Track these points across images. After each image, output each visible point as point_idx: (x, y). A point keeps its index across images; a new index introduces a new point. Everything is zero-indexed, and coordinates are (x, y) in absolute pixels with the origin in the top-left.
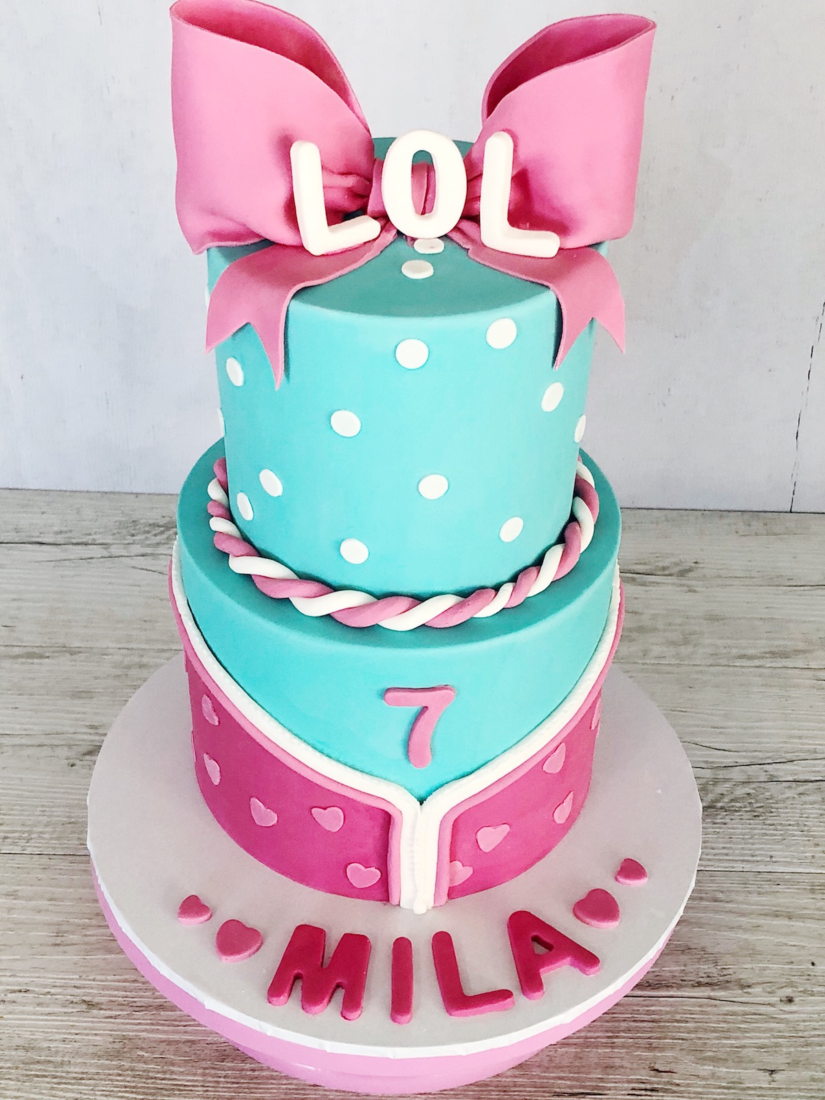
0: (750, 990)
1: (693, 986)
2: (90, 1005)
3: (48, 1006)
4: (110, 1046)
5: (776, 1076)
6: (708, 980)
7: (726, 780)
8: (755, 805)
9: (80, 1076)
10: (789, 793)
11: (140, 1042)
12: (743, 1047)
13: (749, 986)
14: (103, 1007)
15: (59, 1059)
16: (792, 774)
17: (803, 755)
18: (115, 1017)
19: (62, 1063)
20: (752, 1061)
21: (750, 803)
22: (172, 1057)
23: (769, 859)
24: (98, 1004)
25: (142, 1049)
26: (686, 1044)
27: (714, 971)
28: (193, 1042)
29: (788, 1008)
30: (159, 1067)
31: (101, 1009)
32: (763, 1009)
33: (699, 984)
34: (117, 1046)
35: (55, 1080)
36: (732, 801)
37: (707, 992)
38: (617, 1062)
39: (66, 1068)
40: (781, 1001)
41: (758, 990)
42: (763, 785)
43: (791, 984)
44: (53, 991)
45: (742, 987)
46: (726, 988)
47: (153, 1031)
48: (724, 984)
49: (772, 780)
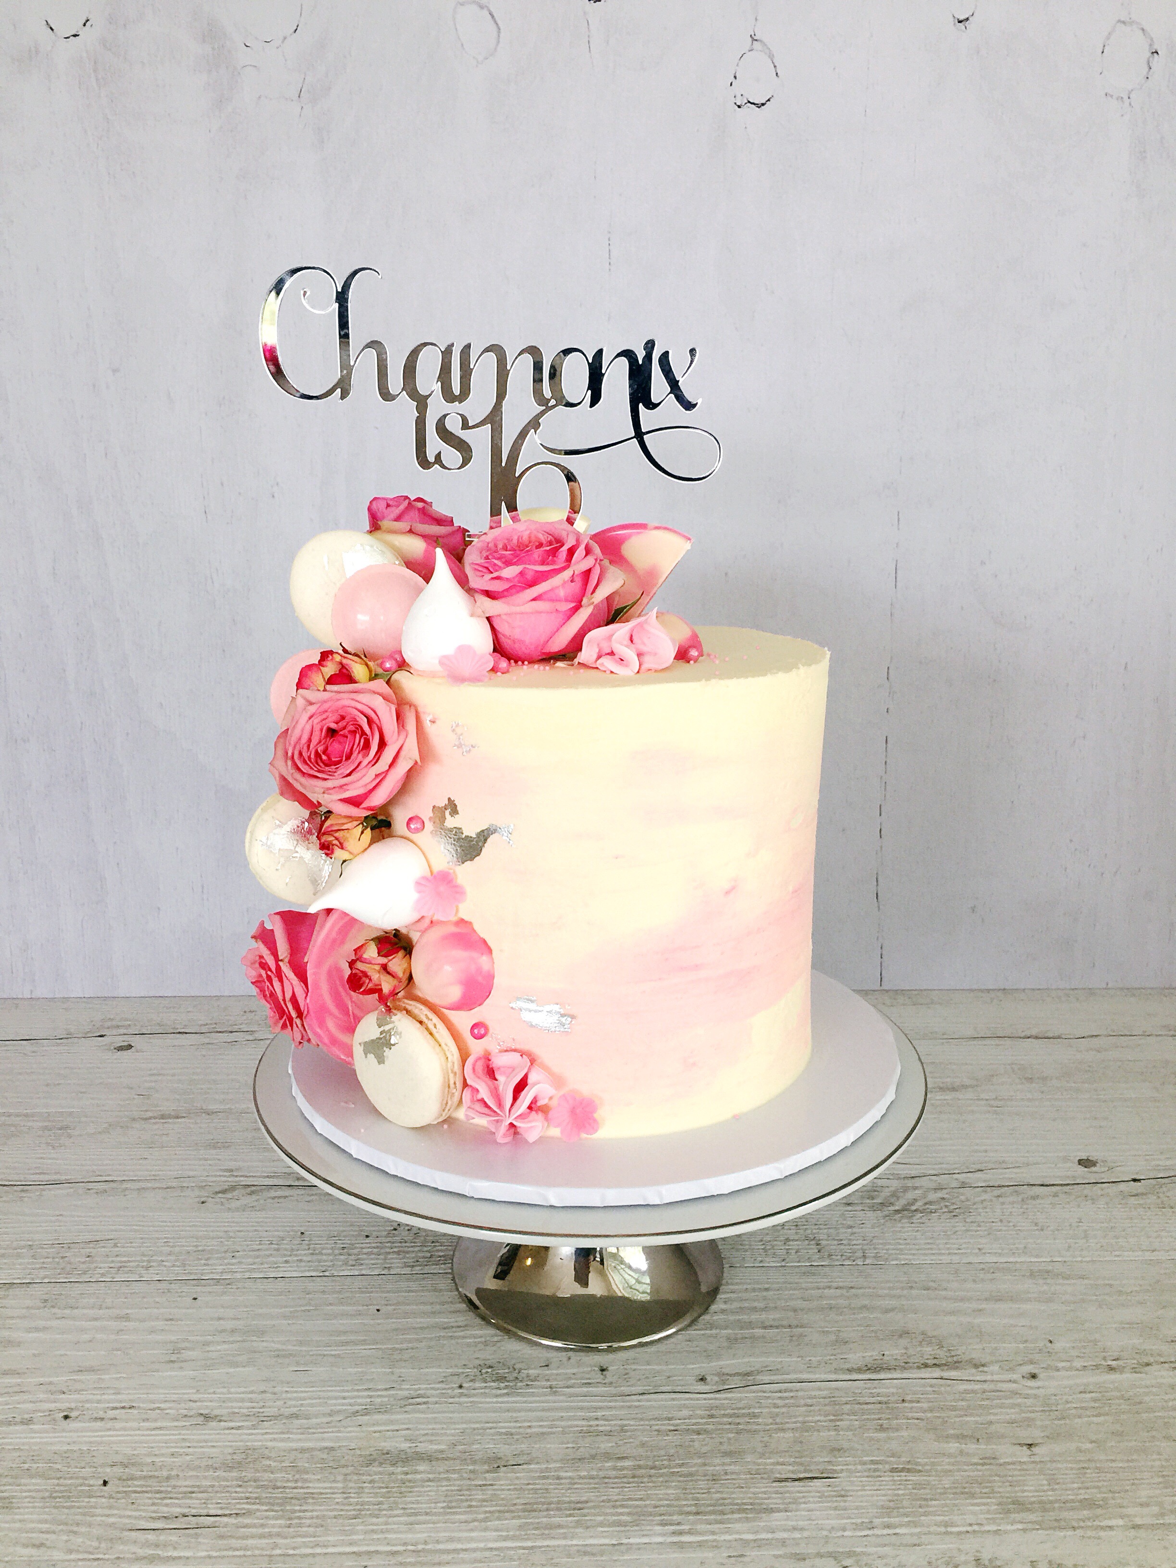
0: (985, 1369)
1: (919, 1368)
2: (207, 1417)
3: (156, 1420)
4: (229, 1457)
5: (1035, 1450)
6: (935, 1361)
7: (915, 1188)
8: (952, 1207)
9: (190, 1489)
10: (985, 1196)
11: (267, 1452)
12: (991, 1423)
13: (983, 1366)
14: (222, 1418)
15: (165, 1473)
16: (985, 1181)
17: (990, 1166)
18: (239, 1428)
19: (168, 1478)
20: (1003, 1436)
21: (946, 1206)
22: (307, 1465)
23: (977, 1251)
24: (216, 1416)
25: (269, 1458)
26: (922, 1424)
27: (942, 1353)
28: (332, 1449)
29: (1032, 1383)
30: (290, 1476)
31: (220, 1421)
32: (1005, 1386)
33: (926, 1366)
34: (237, 1457)
35: (158, 1496)
36: (926, 1204)
37: (937, 1373)
38: (846, 1445)
39: (173, 1482)
40: (1023, 1377)
41: (995, 1368)
42: (956, 1190)
43: (1032, 1362)
44: (162, 1406)
45: (976, 1366)
46: (956, 1368)
47: (282, 1440)
48: (956, 1365)
49: (963, 1185)
